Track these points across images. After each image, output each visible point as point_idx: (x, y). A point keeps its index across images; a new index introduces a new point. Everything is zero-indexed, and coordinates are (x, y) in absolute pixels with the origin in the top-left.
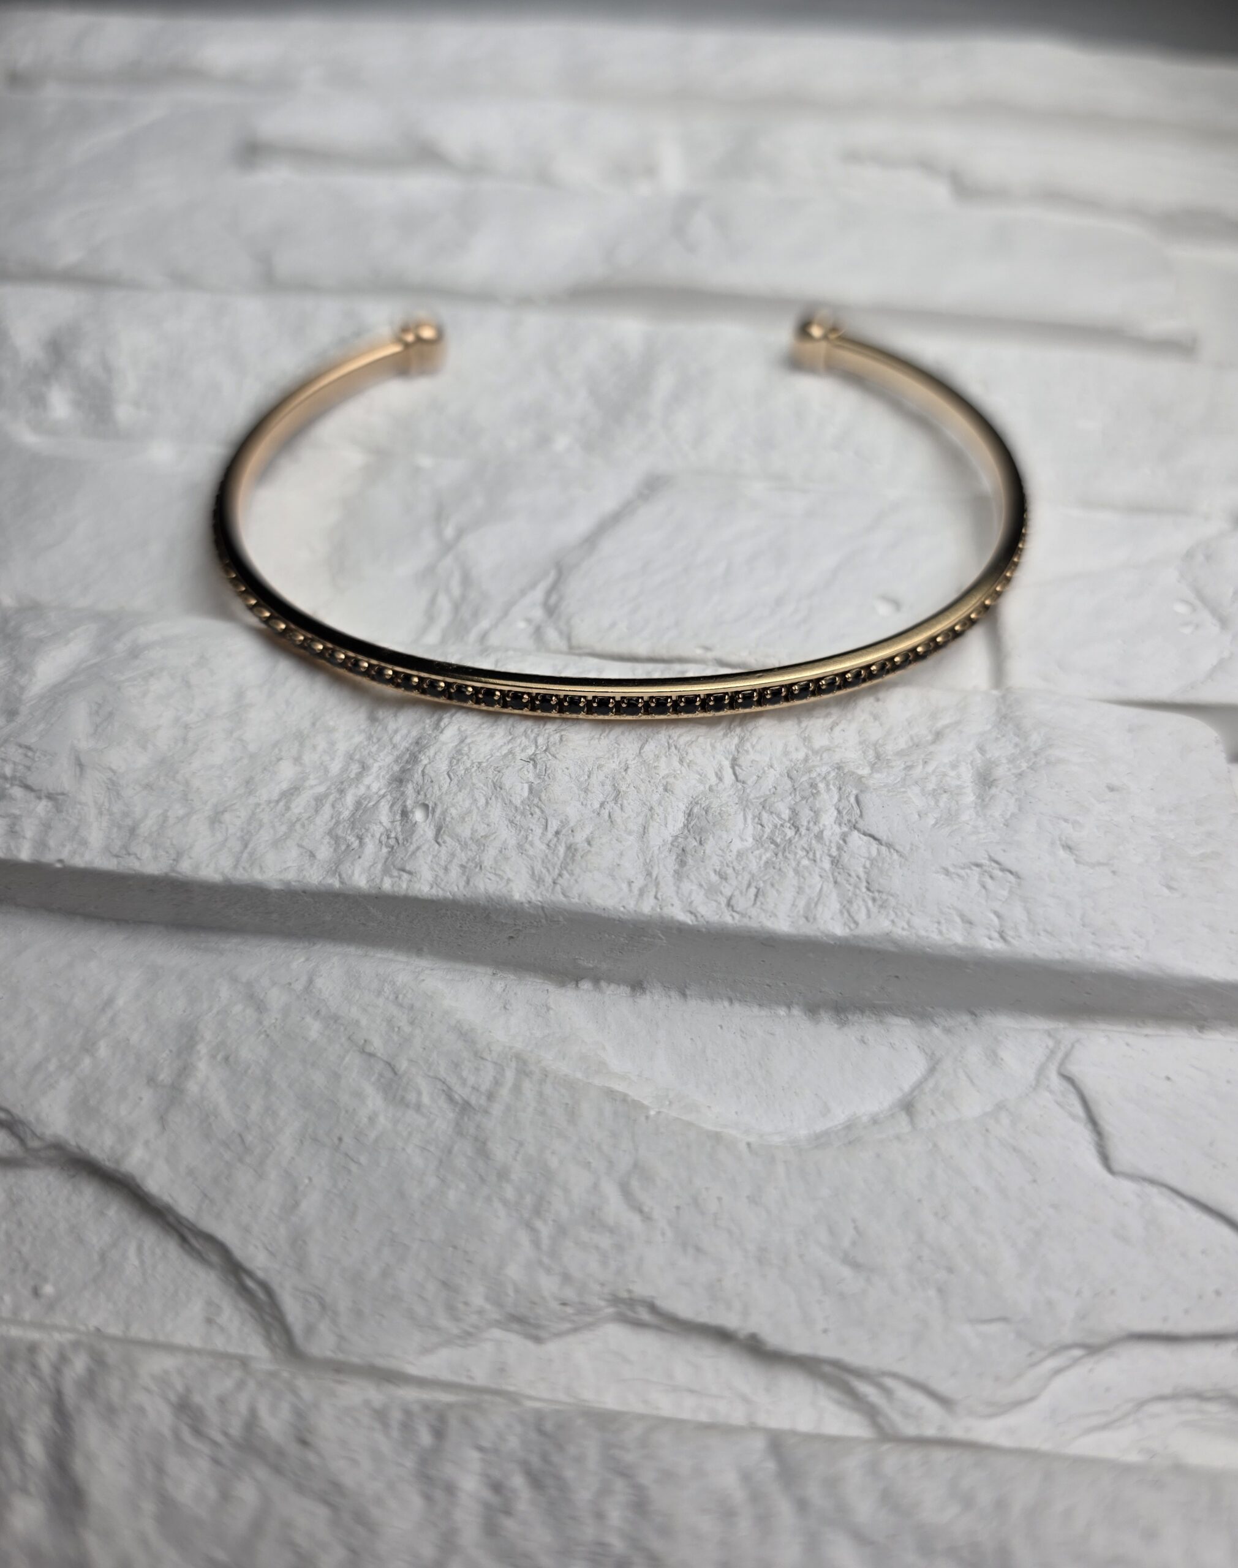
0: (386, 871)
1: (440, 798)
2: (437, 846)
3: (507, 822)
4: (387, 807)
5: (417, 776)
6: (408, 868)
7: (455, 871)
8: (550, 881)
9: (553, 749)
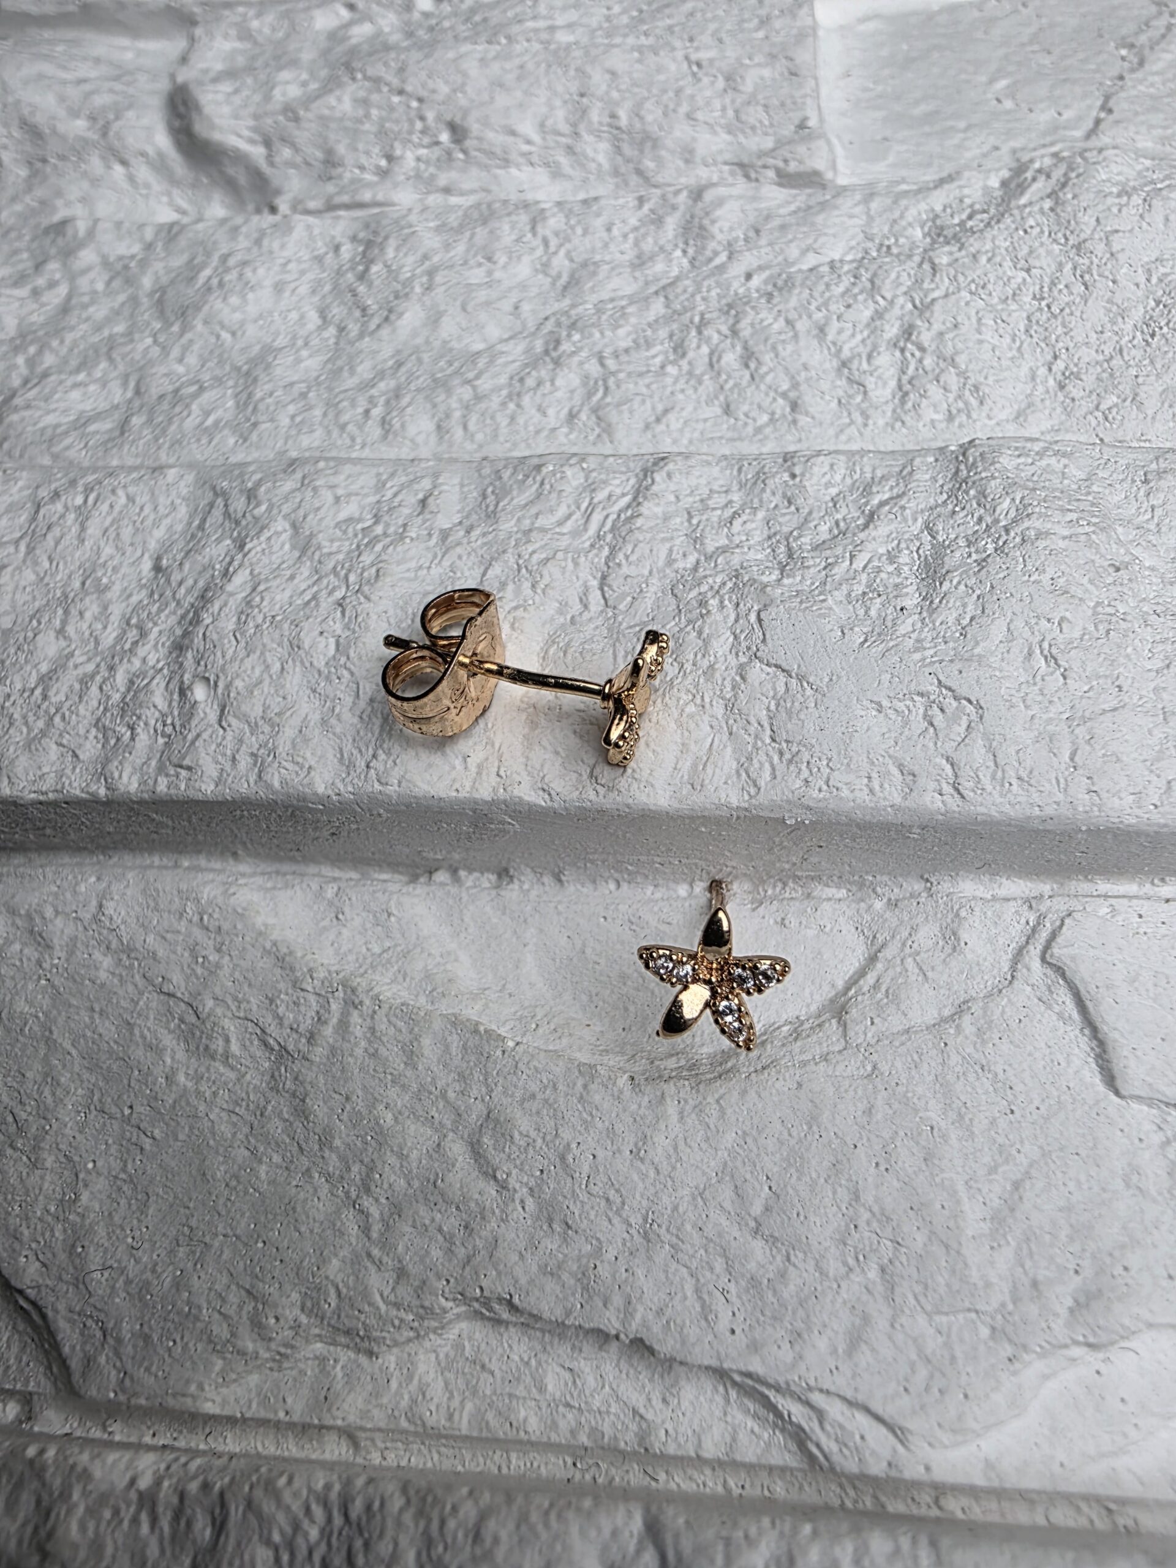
0: (161, 769)
1: (223, 669)
2: (221, 731)
3: (308, 692)
4: (163, 685)
5: (198, 641)
6: (187, 762)
7: (244, 761)
8: (363, 764)
9: (366, 588)
